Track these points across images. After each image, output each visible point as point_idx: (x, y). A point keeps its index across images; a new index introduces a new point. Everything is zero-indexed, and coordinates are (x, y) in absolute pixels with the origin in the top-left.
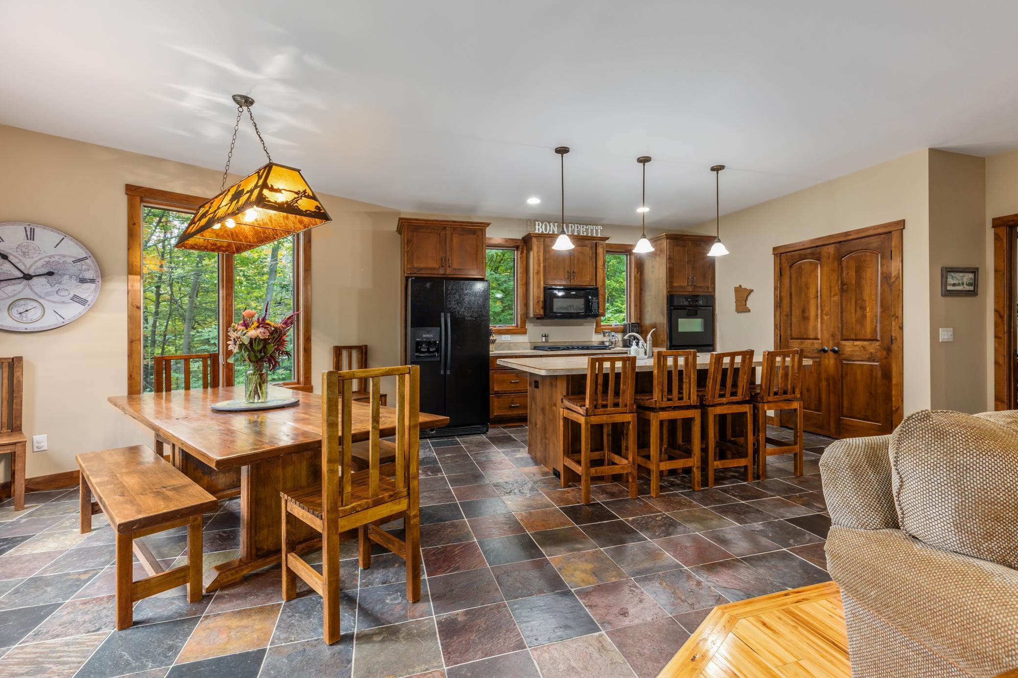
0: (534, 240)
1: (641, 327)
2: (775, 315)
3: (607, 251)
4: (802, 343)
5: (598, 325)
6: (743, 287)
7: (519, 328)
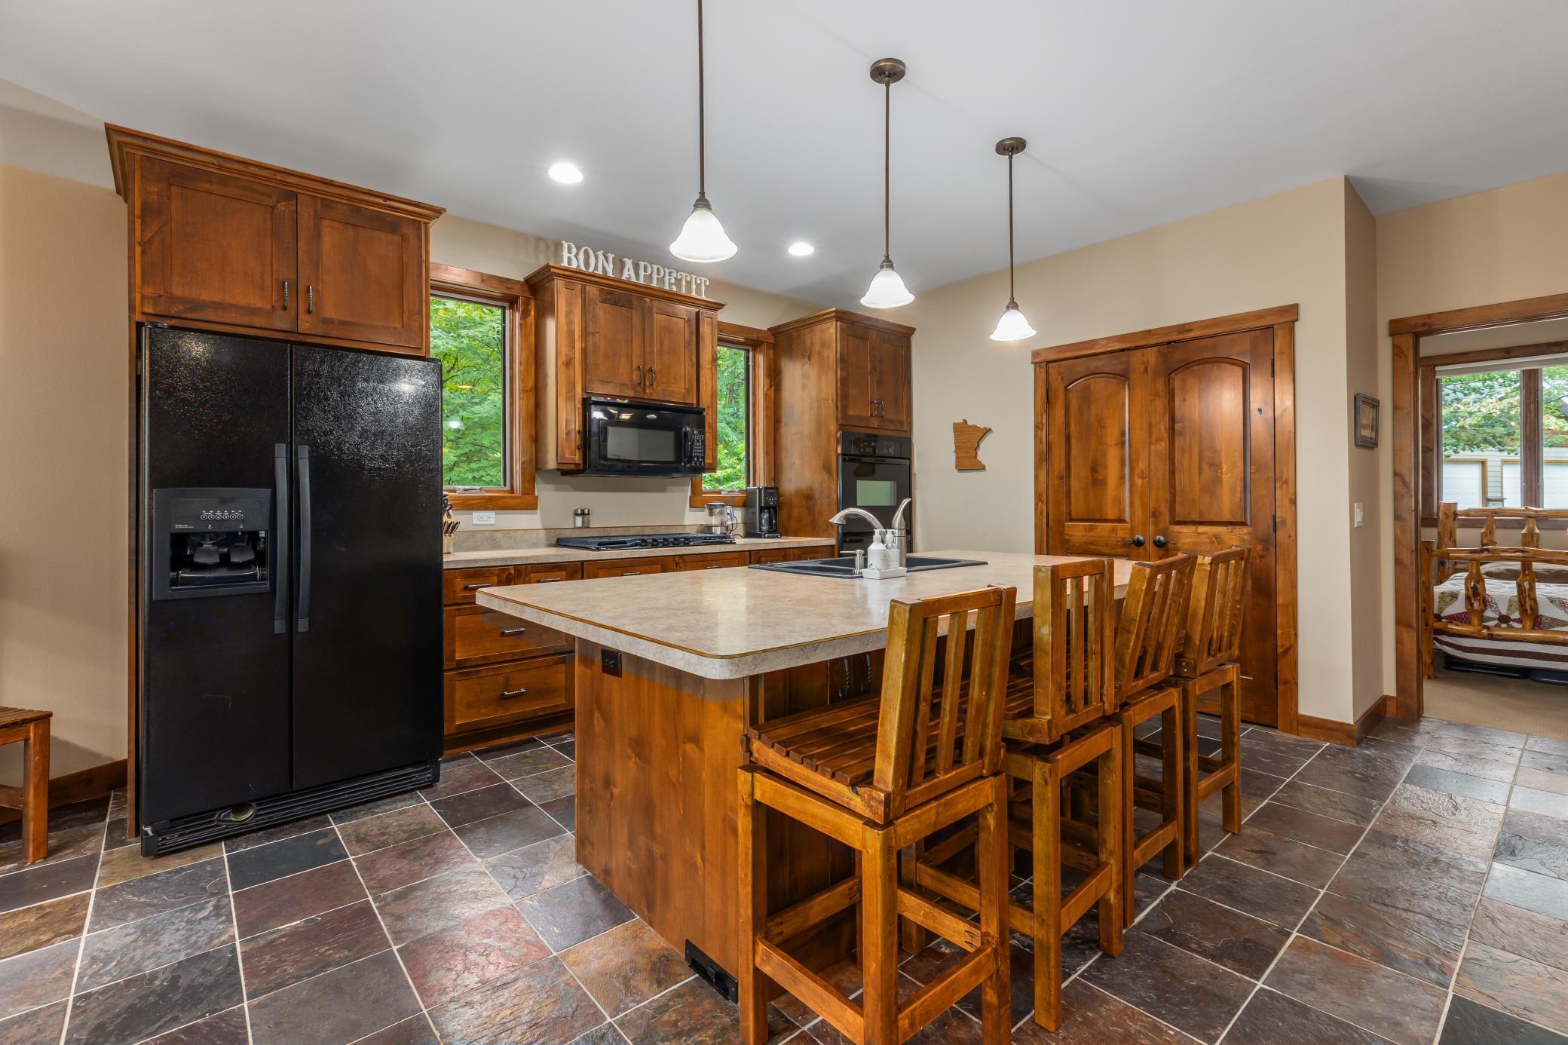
0: (559, 284)
1: (779, 495)
2: (1036, 477)
3: (720, 340)
4: (1091, 528)
5: (696, 490)
6: (969, 423)
7: (518, 493)
